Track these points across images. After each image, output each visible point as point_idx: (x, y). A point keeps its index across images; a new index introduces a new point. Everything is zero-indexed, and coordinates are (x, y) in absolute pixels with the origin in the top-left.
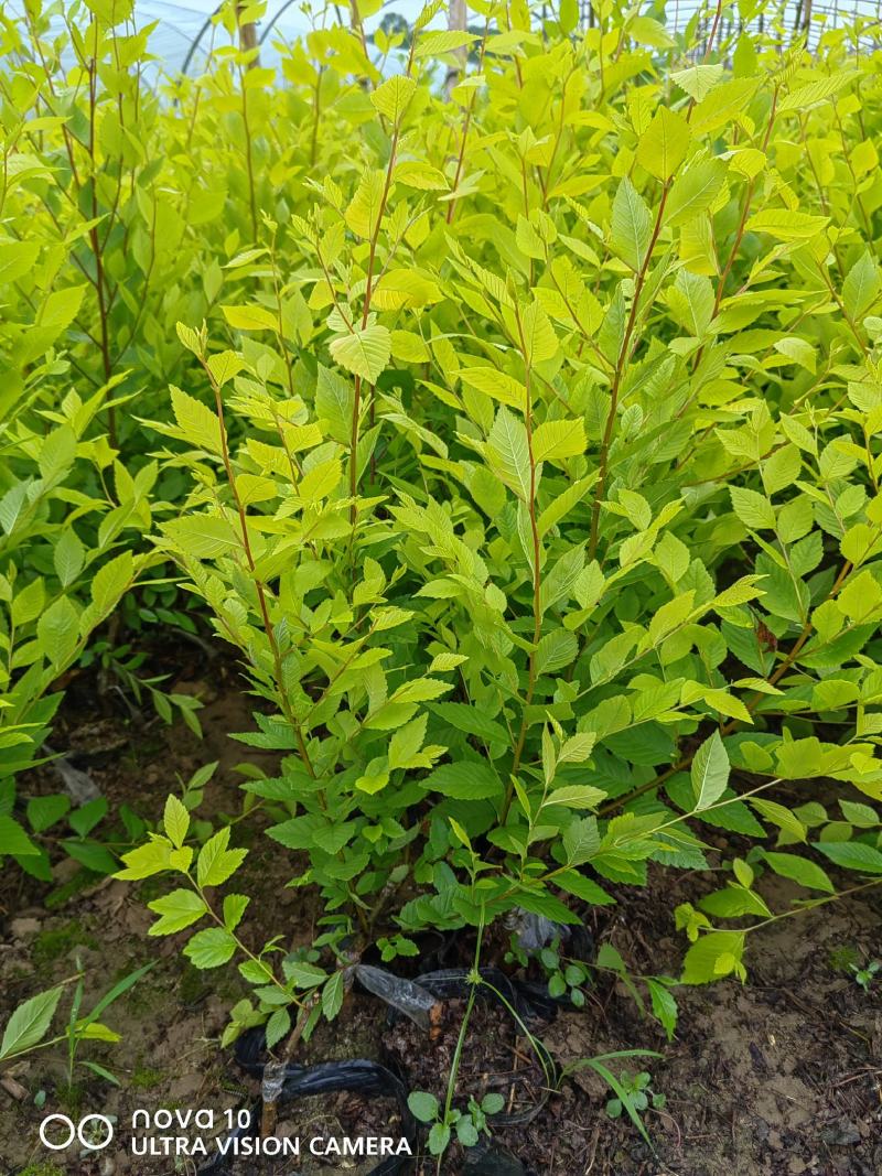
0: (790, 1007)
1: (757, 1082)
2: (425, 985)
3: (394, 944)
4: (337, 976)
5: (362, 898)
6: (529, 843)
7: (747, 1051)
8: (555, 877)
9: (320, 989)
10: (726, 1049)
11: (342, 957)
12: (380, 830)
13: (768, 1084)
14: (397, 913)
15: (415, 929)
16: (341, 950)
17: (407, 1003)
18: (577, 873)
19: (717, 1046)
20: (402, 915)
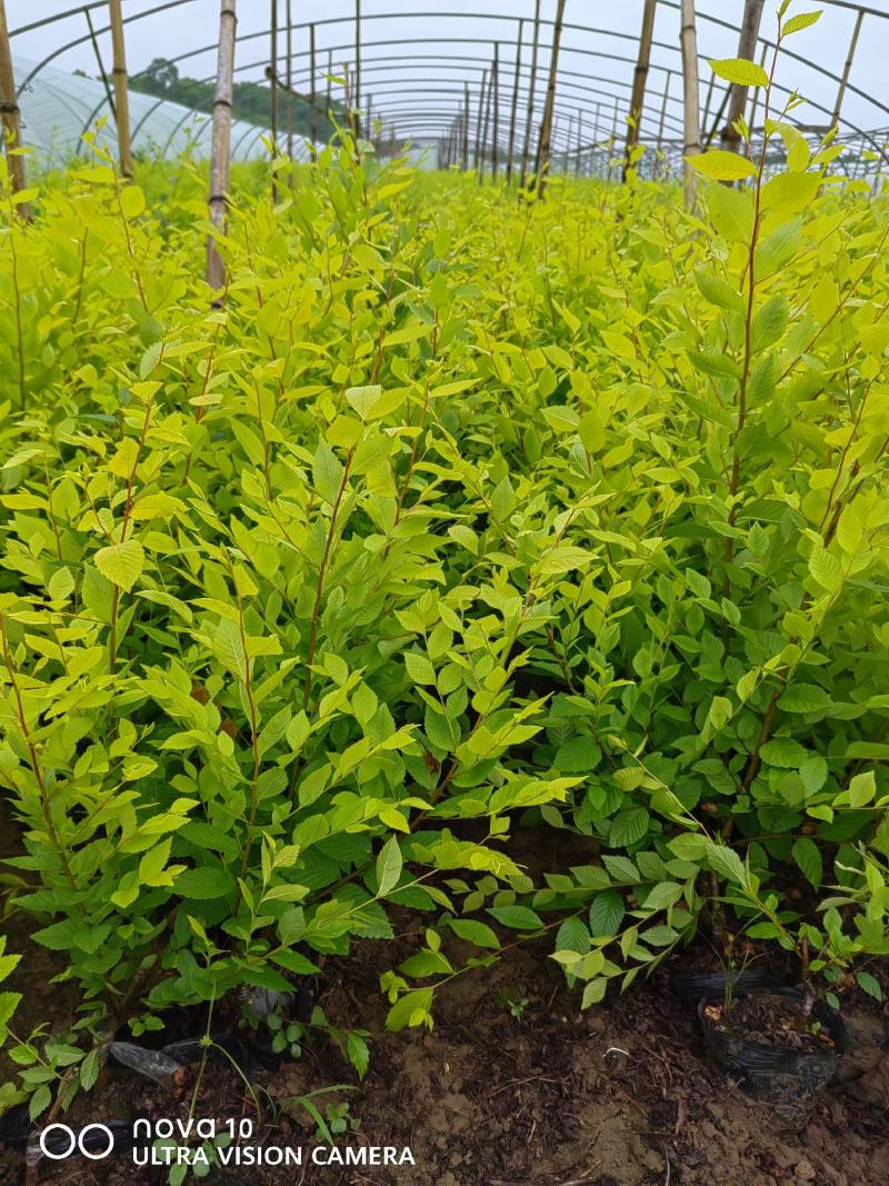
0: (464, 1040)
1: (433, 1101)
2: (168, 1054)
3: (142, 1022)
4: (94, 1052)
5: (115, 986)
6: (252, 930)
7: (427, 1078)
8: (273, 956)
9: (79, 1064)
10: (412, 1079)
11: (98, 1037)
12: (132, 928)
13: (441, 1103)
14: (146, 996)
15: (161, 1007)
16: (96, 1030)
17: (154, 1070)
18: (290, 951)
19: (405, 1076)
20: (151, 997)
